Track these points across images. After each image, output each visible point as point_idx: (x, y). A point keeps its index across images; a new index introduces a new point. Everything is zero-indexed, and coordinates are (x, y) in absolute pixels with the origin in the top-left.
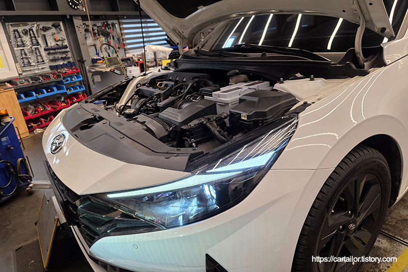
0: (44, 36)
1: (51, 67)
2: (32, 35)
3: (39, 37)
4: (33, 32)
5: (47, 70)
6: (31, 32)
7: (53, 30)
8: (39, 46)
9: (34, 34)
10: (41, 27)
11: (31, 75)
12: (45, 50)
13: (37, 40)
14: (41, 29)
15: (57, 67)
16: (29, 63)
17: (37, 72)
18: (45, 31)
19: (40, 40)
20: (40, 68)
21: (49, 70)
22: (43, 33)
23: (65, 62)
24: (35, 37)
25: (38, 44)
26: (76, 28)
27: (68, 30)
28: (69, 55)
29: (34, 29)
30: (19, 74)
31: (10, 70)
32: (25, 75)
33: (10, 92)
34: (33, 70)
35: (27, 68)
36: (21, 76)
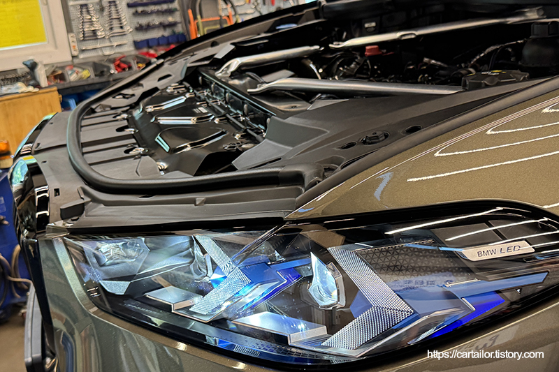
1: (137, 45)
5: (129, 49)
11: (96, 60)
15: (148, 44)
16: (94, 32)
17: (107, 52)
20: (115, 44)
21: (132, 49)
23: (167, 34)
28: (177, 18)
30: (73, 57)
31: (56, 47)
32: (83, 59)
33: (49, 95)
34: (101, 48)
35: (90, 45)
36: (76, 61)
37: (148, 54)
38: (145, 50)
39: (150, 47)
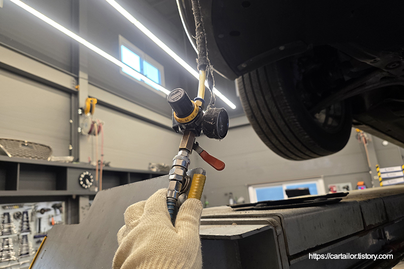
0: (40, 219)
2: (25, 219)
3: (32, 221)
4: (27, 215)
6: (25, 215)
7: (52, 212)
8: (28, 233)
9: (27, 218)
10: (39, 208)
12: (35, 237)
13: (28, 225)
14: (38, 212)
18: (42, 213)
19: (32, 226)
22: (39, 215)
24: (28, 222)
25: (28, 229)
26: (81, 210)
27: (70, 212)
29: (30, 212)
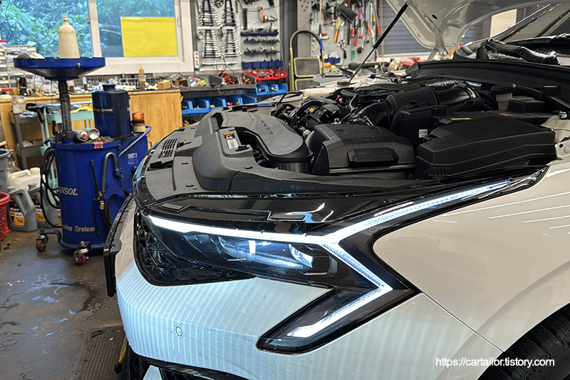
0: (245, 11)
1: (244, 65)
2: (228, 10)
3: (237, 12)
4: (231, 3)
5: (238, 68)
6: (228, 2)
7: (263, 3)
8: (233, 28)
9: (231, 8)
11: (212, 74)
12: (242, 35)
13: (232, 17)
15: (253, 66)
16: (213, 52)
17: (221, 69)
18: (247, 4)
19: (238, 18)
20: (227, 63)
21: (240, 68)
22: (245, 6)
23: (268, 59)
24: (232, 13)
25: (233, 23)
26: (299, 3)
27: (286, 5)
28: (277, 47)
29: (234, 1)
30: (195, 69)
31: (184, 61)
32: (202, 72)
33: (174, 94)
34: (216, 65)
35: (209, 62)
36: (197, 73)
37: (251, 73)
38: (250, 71)
39: (254, 69)
